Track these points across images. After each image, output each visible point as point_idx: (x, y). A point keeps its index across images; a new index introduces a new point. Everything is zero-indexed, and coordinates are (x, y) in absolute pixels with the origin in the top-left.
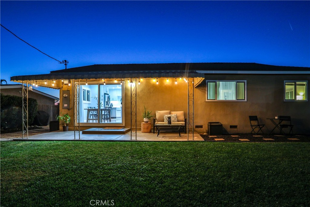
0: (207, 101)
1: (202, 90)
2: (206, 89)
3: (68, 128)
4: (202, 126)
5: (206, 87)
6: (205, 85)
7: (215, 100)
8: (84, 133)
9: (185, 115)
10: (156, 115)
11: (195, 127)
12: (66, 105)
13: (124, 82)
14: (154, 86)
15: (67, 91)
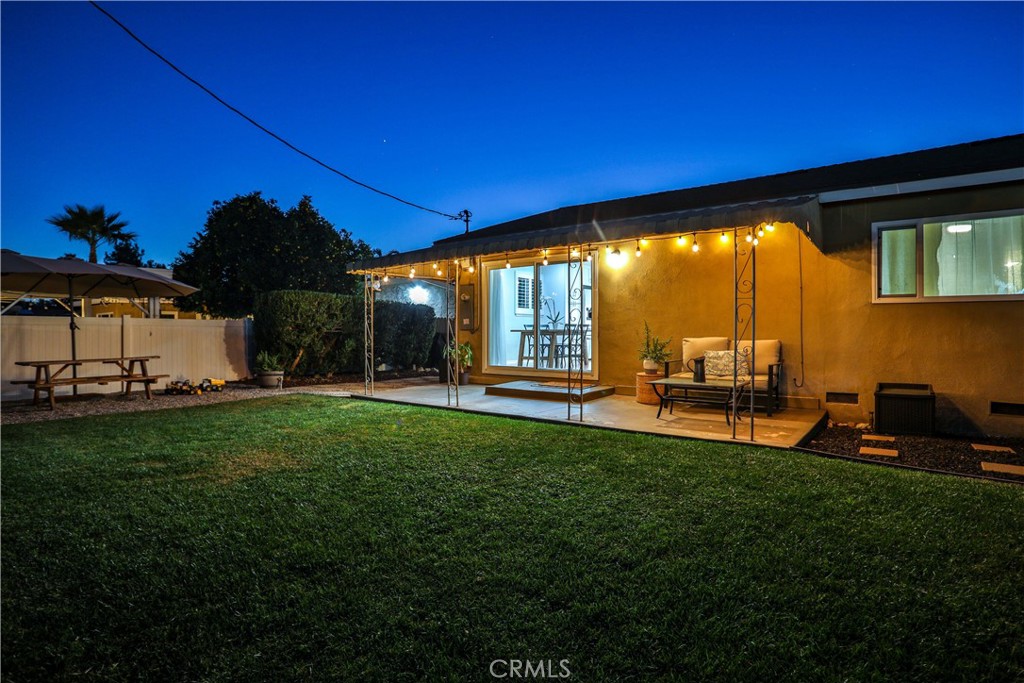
0: (875, 300)
1: (853, 262)
2: (874, 256)
3: (467, 377)
4: (857, 395)
5: (874, 251)
6: (866, 241)
7: (914, 296)
8: (490, 392)
9: (781, 351)
10: (684, 350)
11: (823, 398)
12: (466, 321)
13: (596, 253)
14: (683, 259)
15: (470, 285)
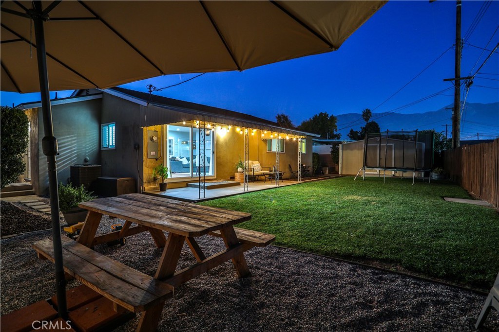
0: (267, 152)
1: (265, 142)
7: (271, 151)
12: (153, 153)
15: (155, 131)
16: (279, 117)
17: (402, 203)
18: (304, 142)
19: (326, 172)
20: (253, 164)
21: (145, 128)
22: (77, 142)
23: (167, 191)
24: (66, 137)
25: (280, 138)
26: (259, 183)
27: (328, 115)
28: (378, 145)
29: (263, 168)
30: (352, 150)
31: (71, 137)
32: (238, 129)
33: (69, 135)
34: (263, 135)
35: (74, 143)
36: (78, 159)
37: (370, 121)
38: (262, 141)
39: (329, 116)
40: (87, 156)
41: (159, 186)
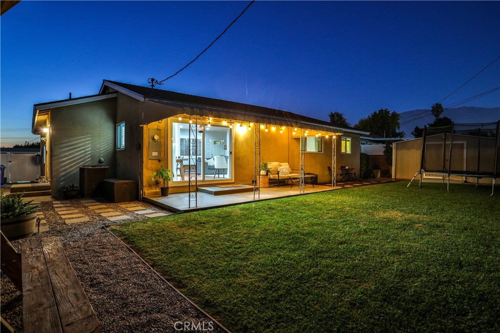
1: (297, 141)
7: (305, 151)
12: (155, 154)
13: (233, 124)
14: (262, 133)
15: (158, 129)
16: (332, 116)
17: (466, 229)
18: (349, 141)
19: (378, 175)
20: (280, 166)
21: (145, 126)
22: (91, 143)
23: (169, 196)
24: (79, 138)
25: (317, 136)
26: (284, 189)
27: (389, 112)
28: (443, 143)
29: (293, 170)
30: (409, 149)
31: (85, 138)
32: (262, 127)
33: (83, 135)
34: (294, 133)
35: (88, 144)
36: (92, 160)
37: (441, 116)
38: (294, 140)
39: (391, 113)
40: (101, 157)
41: (160, 190)
